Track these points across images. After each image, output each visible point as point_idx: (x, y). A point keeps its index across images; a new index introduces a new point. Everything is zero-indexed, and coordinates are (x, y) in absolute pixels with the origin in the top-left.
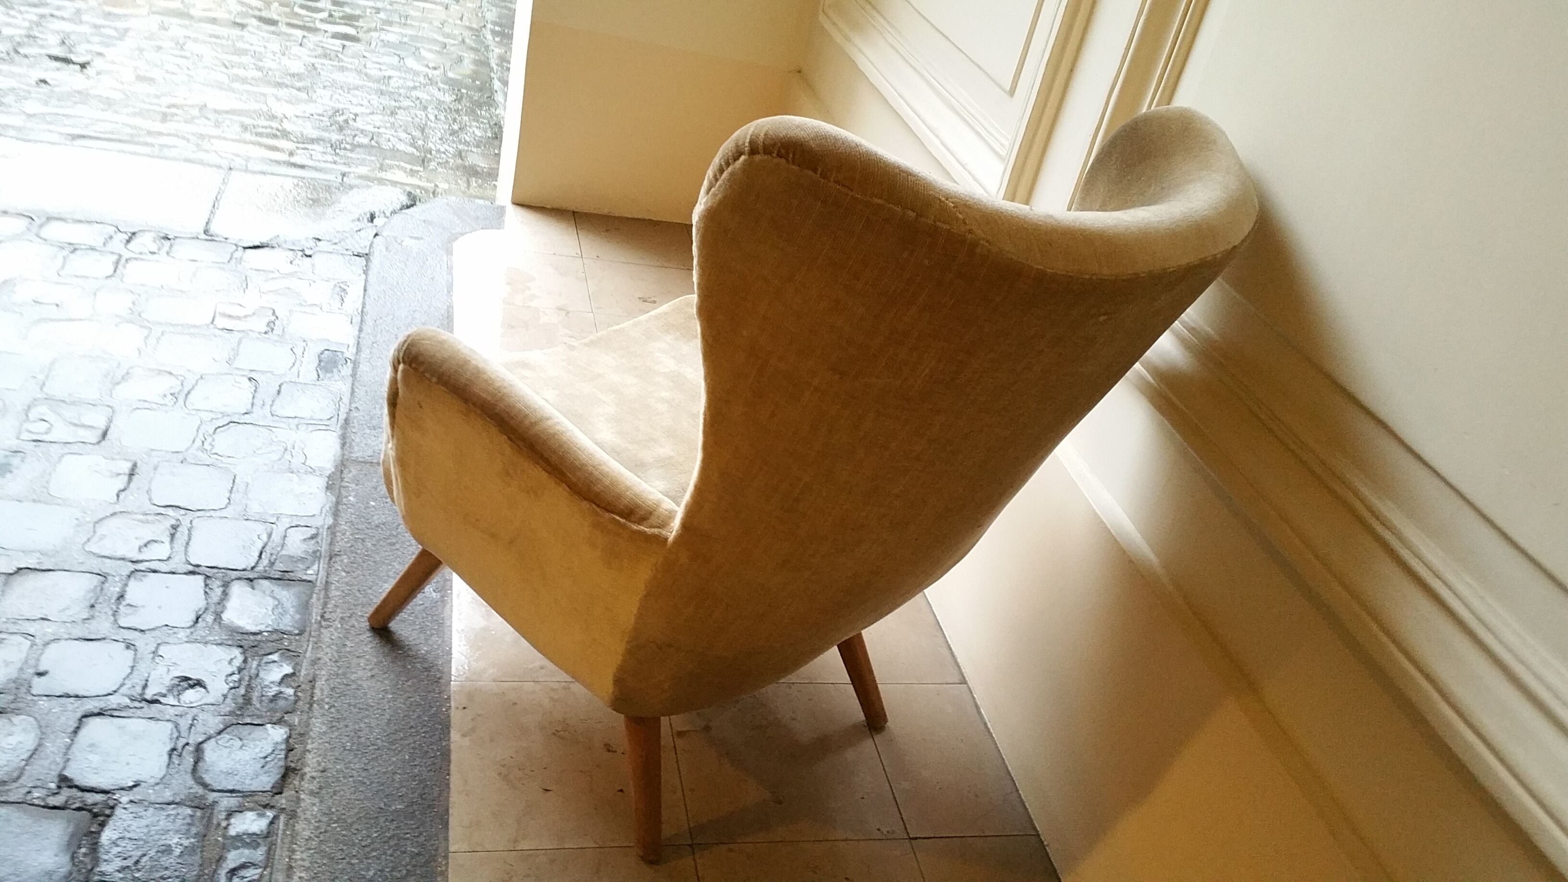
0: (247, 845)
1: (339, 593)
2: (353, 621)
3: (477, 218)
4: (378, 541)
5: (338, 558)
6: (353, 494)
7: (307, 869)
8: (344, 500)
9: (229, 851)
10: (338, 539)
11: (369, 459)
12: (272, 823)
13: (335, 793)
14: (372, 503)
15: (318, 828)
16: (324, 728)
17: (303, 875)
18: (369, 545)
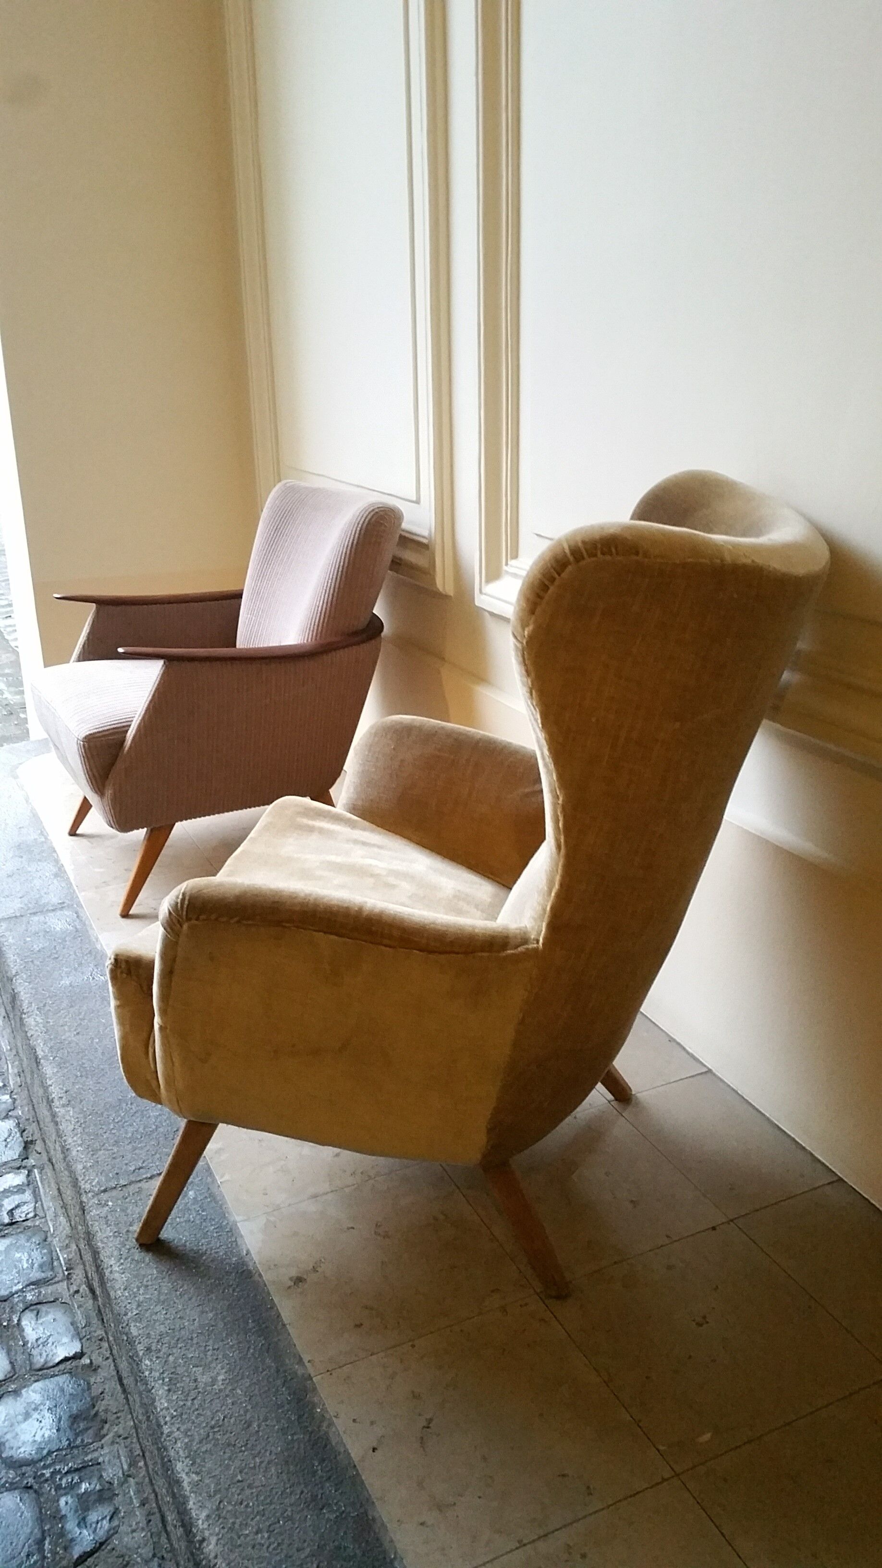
0: (13, 1193)
1: (28, 995)
2: (47, 1008)
3: (28, 751)
4: (44, 959)
5: (18, 977)
6: (11, 938)
7: (80, 1145)
8: (6, 943)
9: (3, 1200)
10: (12, 966)
11: (14, 915)
12: (28, 1175)
13: (81, 1101)
14: (28, 939)
15: (78, 1122)
16: (55, 1070)
17: (79, 1148)
18: (38, 963)
